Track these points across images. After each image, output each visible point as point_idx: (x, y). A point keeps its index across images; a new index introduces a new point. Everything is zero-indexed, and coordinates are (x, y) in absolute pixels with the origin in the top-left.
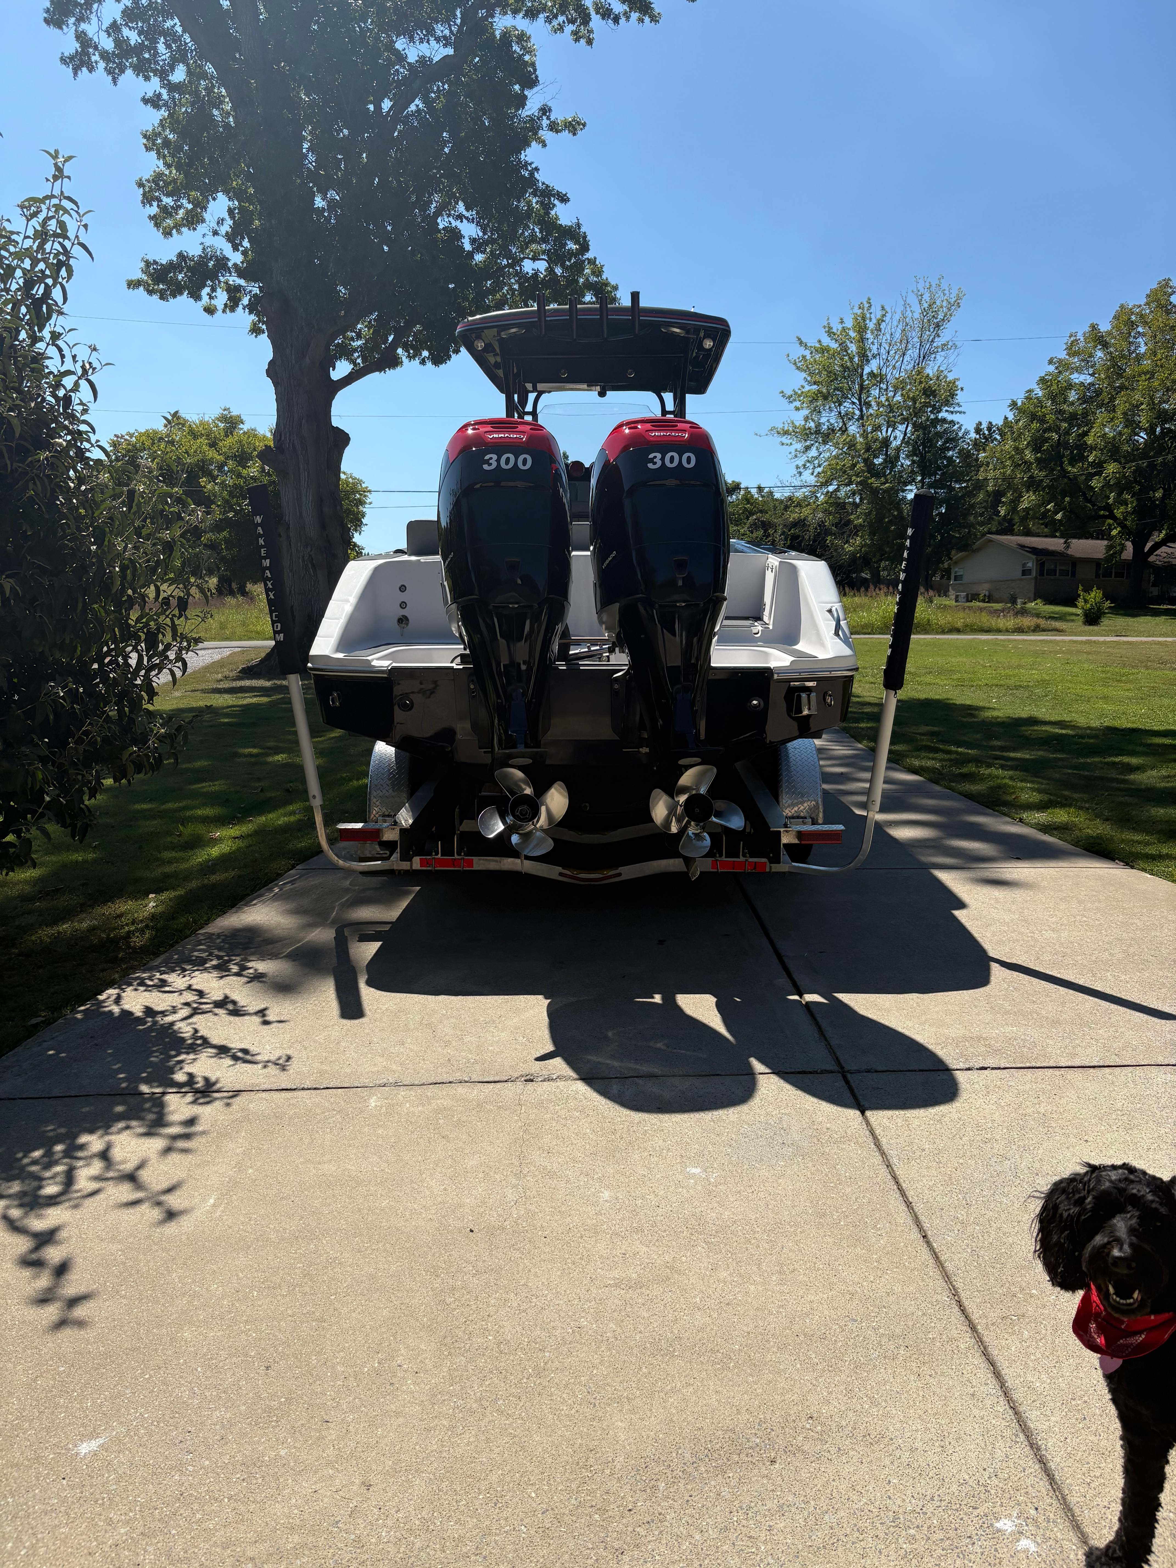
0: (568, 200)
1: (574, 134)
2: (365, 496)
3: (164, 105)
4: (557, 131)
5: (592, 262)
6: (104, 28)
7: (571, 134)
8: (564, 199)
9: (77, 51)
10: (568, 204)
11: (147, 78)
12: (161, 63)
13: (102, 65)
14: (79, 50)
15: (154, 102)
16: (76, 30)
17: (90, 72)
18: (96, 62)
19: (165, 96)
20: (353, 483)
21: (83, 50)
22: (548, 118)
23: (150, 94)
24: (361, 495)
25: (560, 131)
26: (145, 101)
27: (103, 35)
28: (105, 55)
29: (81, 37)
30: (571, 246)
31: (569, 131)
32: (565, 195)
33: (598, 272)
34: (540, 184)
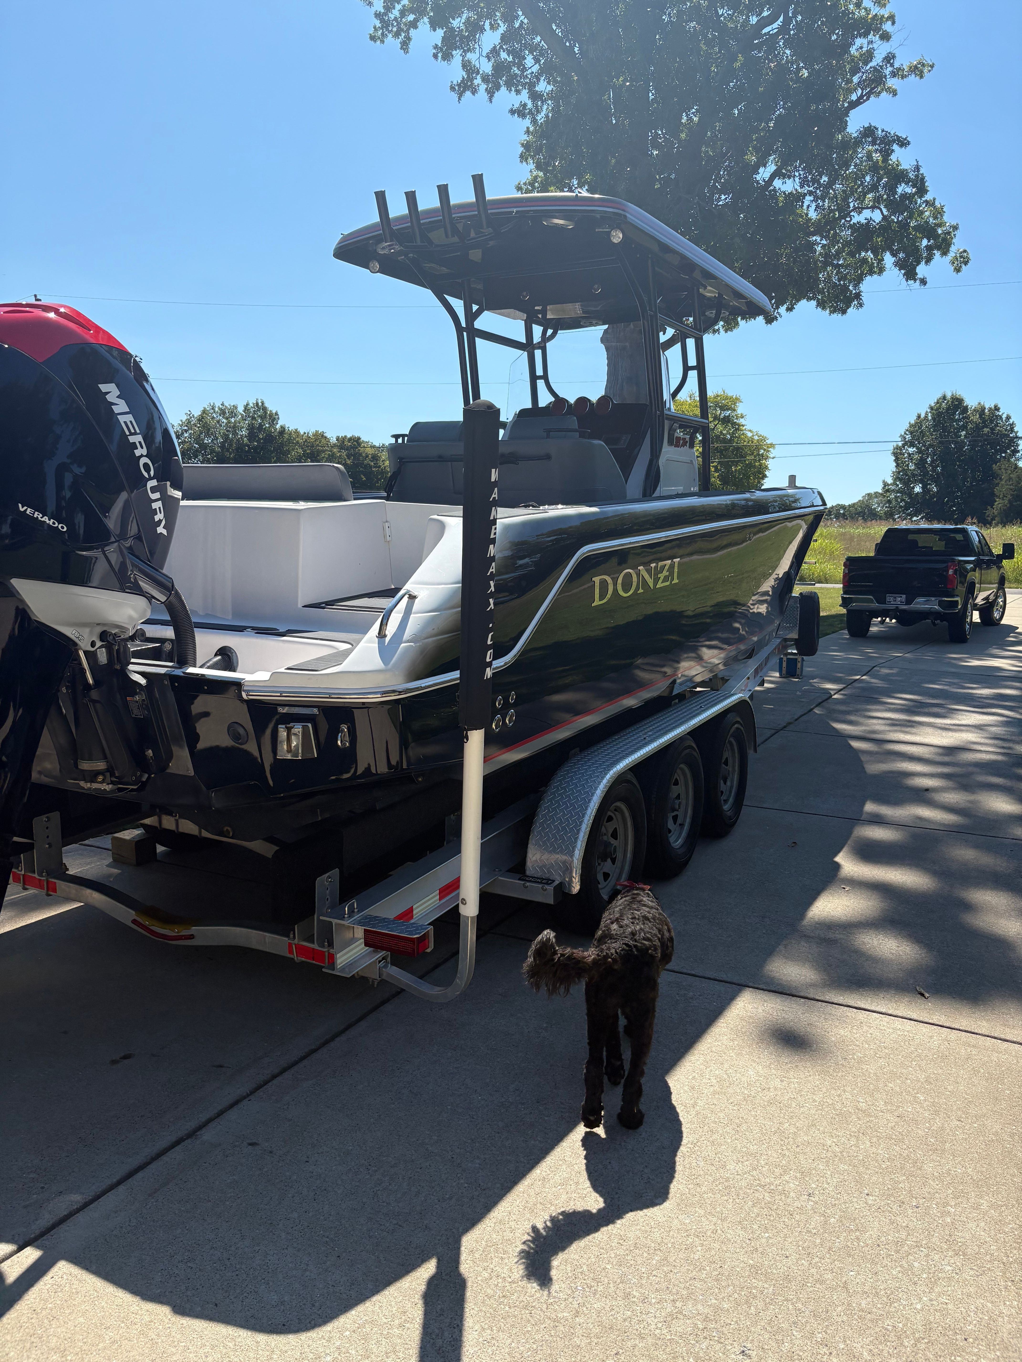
0: (909, 143)
1: (921, 77)
2: (768, 451)
3: (529, 113)
4: (903, 77)
5: (930, 204)
6: (484, 54)
7: (918, 78)
8: (903, 143)
9: (463, 78)
10: (909, 147)
11: (518, 92)
12: (529, 76)
13: (483, 87)
14: (466, 77)
15: (520, 112)
16: (463, 61)
17: (473, 94)
18: (478, 85)
19: (530, 105)
20: (758, 440)
21: (468, 76)
22: (892, 65)
23: (517, 105)
24: (765, 450)
25: (906, 76)
26: (512, 112)
27: (484, 60)
28: (485, 79)
29: (466, 65)
30: (907, 189)
31: (916, 75)
32: (905, 139)
33: (938, 213)
34: (880, 132)
